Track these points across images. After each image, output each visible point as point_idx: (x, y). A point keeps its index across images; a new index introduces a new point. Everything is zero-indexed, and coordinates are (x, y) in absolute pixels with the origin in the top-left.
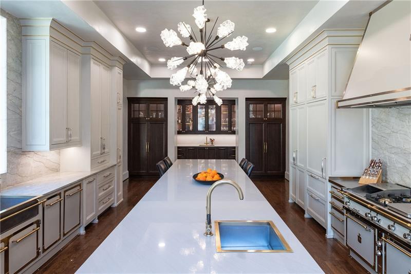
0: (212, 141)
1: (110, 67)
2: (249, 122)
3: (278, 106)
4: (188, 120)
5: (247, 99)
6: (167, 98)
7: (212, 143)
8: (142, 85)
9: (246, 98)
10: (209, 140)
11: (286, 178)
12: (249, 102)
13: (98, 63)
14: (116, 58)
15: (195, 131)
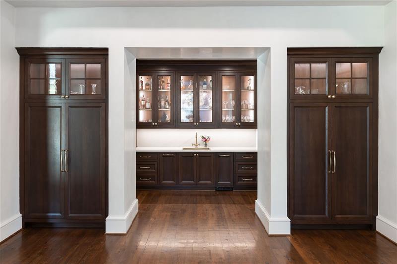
0: (206, 140)
2: (295, 104)
3: (360, 68)
4: (163, 104)
5: (291, 51)
6: (106, 49)
7: (206, 145)
9: (289, 49)
10: (200, 139)
11: (377, 230)
12: (296, 58)
15: (176, 123)
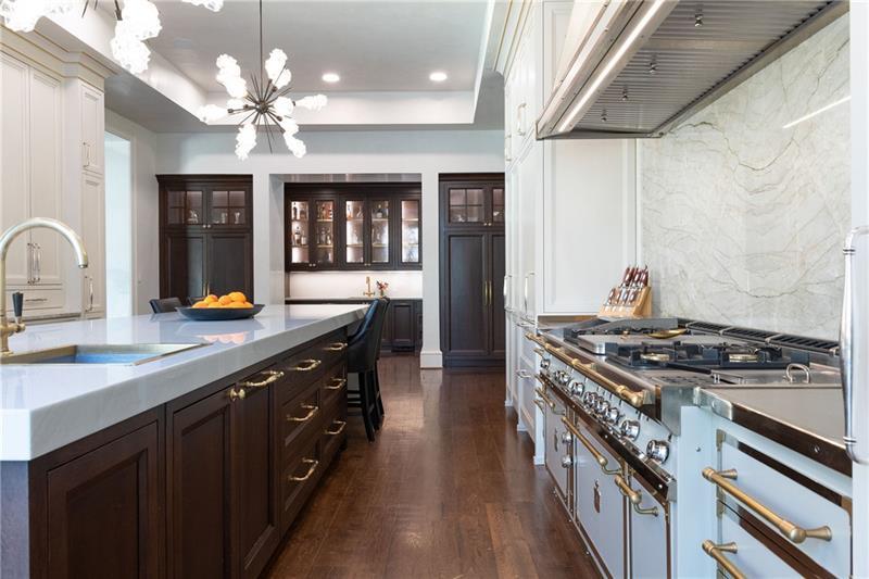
0: (381, 287)
1: (63, 80)
2: (449, 233)
4: (323, 238)
5: (443, 177)
6: (251, 176)
7: (382, 293)
8: (191, 144)
9: (441, 175)
10: (374, 287)
12: (449, 184)
13: (18, 63)
14: (77, 58)
15: (340, 265)
